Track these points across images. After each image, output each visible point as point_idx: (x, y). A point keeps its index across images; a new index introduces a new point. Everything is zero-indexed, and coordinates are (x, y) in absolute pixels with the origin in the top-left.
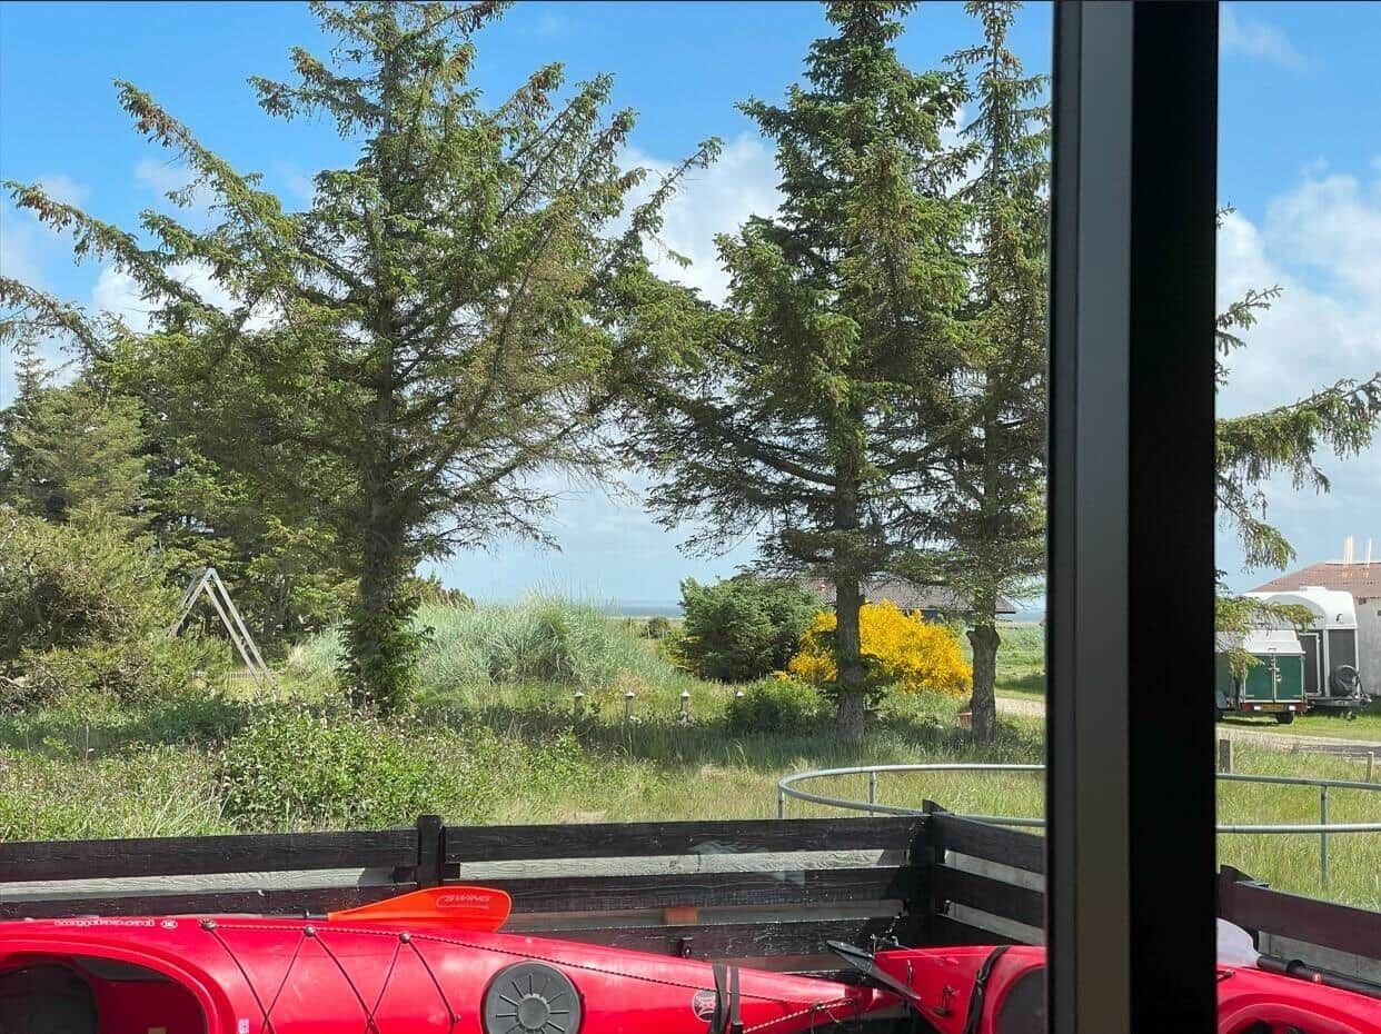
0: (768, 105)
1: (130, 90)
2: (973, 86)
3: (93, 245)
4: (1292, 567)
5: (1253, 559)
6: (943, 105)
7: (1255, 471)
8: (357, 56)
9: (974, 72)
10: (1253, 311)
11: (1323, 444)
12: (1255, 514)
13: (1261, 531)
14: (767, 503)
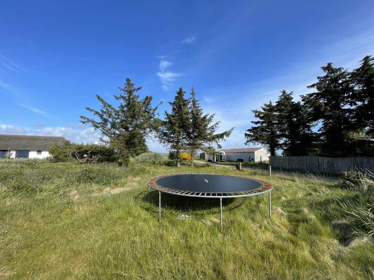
0: (171, 102)
1: (98, 96)
2: (191, 101)
3: (96, 114)
4: (222, 149)
5: (218, 148)
6: (189, 103)
7: (218, 140)
8: (125, 94)
9: (191, 100)
10: (218, 123)
11: (225, 137)
12: (219, 143)
13: (219, 145)
14: (171, 142)
